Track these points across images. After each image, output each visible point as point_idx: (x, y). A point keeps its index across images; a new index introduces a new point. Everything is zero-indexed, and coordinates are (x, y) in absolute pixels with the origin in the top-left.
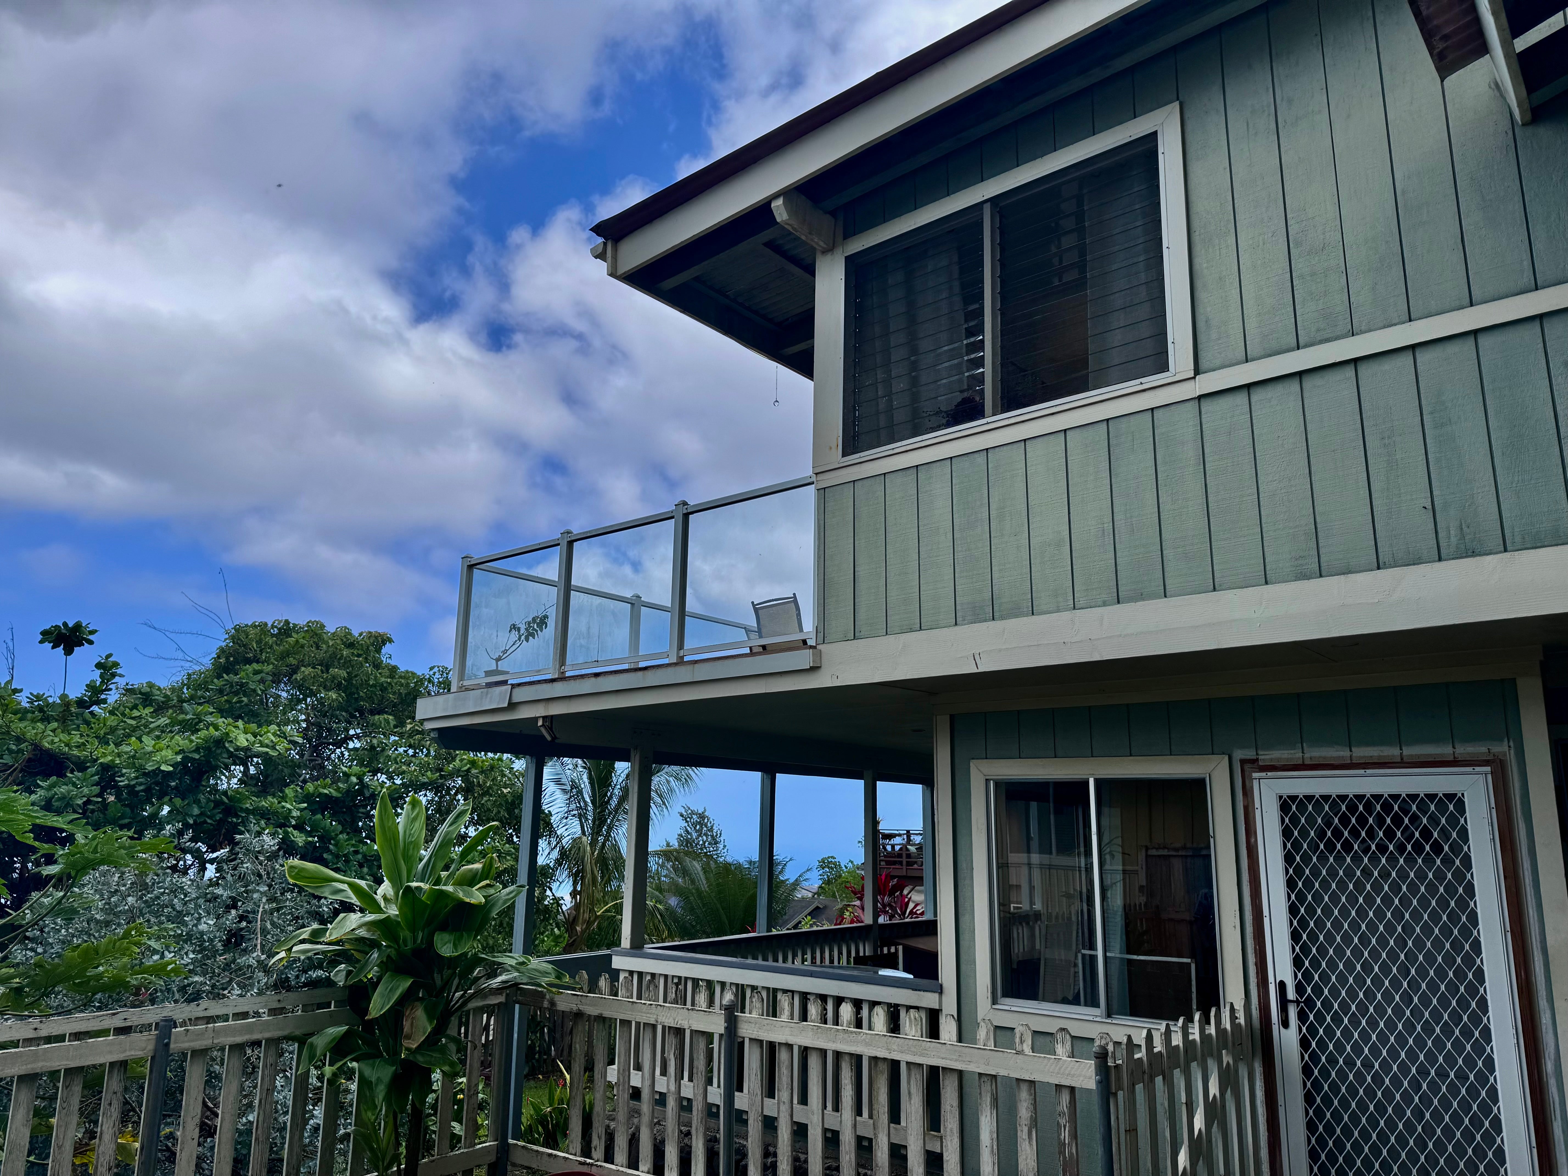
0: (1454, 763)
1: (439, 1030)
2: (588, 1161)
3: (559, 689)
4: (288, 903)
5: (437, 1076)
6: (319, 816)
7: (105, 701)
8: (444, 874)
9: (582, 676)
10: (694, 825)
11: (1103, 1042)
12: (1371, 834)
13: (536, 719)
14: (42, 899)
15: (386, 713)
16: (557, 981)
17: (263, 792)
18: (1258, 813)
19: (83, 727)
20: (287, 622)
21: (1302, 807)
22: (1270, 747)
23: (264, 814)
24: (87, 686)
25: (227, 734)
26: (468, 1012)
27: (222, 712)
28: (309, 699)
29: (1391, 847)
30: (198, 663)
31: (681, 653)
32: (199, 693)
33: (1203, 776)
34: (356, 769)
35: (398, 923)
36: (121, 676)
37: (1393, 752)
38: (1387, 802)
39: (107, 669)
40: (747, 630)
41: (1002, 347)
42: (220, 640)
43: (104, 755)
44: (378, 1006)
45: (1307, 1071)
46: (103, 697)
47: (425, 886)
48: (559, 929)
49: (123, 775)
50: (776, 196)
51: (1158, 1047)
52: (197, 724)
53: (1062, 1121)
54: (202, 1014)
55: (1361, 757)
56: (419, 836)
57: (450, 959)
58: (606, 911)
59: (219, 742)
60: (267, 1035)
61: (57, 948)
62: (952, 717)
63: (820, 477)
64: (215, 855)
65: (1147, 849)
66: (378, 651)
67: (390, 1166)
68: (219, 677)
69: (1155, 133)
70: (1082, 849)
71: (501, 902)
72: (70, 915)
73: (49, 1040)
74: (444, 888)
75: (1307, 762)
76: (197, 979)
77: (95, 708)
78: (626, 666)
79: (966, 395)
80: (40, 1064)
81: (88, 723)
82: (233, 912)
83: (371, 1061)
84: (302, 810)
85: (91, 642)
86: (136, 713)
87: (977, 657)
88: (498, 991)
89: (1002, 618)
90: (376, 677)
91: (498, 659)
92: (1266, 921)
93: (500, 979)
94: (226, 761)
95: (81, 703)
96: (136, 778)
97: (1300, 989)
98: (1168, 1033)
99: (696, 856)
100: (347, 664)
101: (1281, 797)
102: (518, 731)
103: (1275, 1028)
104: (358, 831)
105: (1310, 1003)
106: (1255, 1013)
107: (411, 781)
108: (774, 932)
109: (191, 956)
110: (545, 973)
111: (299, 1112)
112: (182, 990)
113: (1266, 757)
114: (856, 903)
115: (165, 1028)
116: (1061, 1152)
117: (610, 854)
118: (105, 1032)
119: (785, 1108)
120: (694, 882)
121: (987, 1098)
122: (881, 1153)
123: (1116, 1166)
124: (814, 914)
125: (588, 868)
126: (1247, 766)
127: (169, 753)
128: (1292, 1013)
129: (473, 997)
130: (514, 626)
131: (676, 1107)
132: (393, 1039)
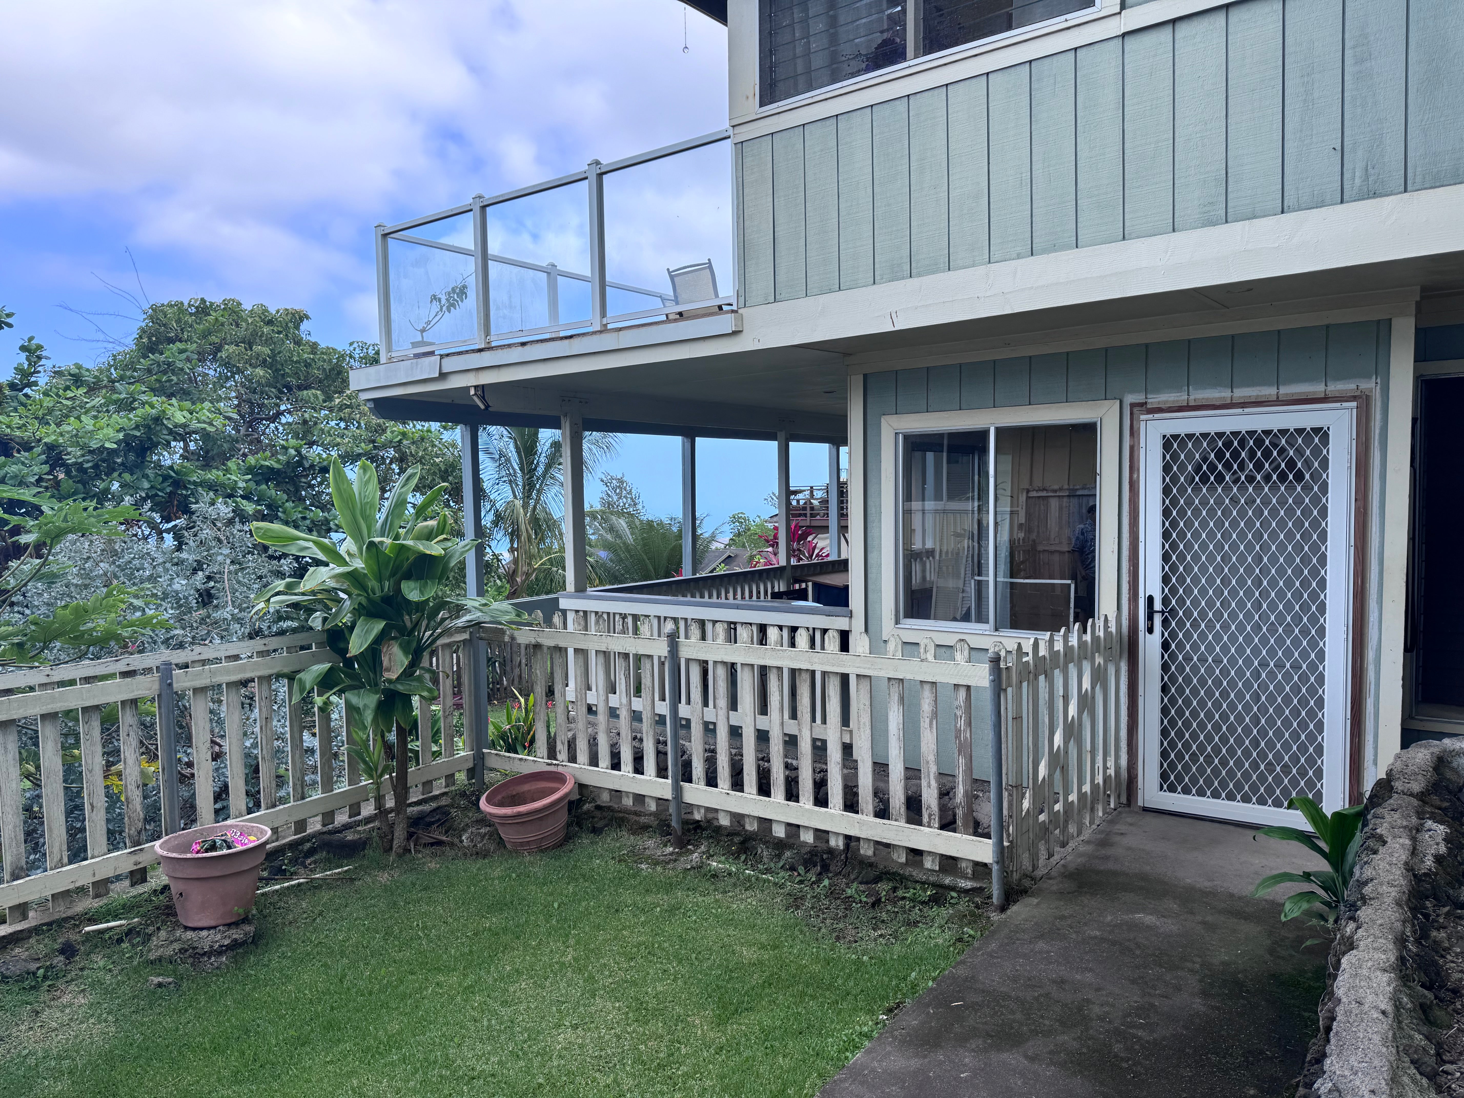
0: (1325, 399)
1: (414, 664)
2: (555, 762)
3: (487, 359)
4: (250, 564)
5: (416, 700)
6: (264, 487)
7: (36, 384)
8: (402, 531)
9: (509, 346)
10: (612, 488)
11: (997, 649)
12: (1242, 466)
13: (467, 388)
14: (22, 566)
15: (313, 388)
16: (518, 619)
17: (207, 466)
18: (1142, 452)
19: (21, 409)
20: (203, 301)
21: (1182, 444)
22: (1157, 391)
23: (212, 486)
24: (15, 369)
25: (164, 411)
26: (437, 647)
27: (154, 391)
28: (237, 376)
29: (1259, 478)
30: (120, 344)
31: (605, 321)
32: (128, 373)
33: (1094, 420)
34: (293, 442)
35: (365, 575)
36: (47, 358)
37: (1269, 391)
38: (1258, 438)
39: (32, 352)
40: (663, 300)
42: (139, 321)
43: (48, 435)
44: (357, 645)
45: (1165, 667)
46: (33, 379)
47: (388, 541)
48: (501, 580)
49: (68, 454)
51: (1043, 652)
52: (132, 403)
53: (959, 713)
54: (198, 658)
55: (1240, 397)
56: (373, 497)
57: (417, 604)
58: (542, 564)
59: (157, 420)
60: (261, 674)
61: (43, 609)
62: (865, 376)
63: (738, 130)
64: (170, 525)
65: (1028, 491)
66: (297, 327)
67: (381, 775)
68: (145, 357)
70: (976, 493)
71: (458, 554)
72: (51, 579)
73: (62, 684)
74: (404, 542)
75: (1192, 403)
76: (177, 632)
77: (27, 390)
78: (546, 336)
79: (885, 36)
80: (59, 705)
81: (24, 405)
82: (200, 573)
83: (356, 691)
84: (247, 481)
85: (10, 326)
86: (70, 394)
87: (894, 316)
88: (464, 629)
89: (919, 275)
90: (299, 353)
91: (423, 331)
92: (1141, 546)
93: (464, 619)
94: (167, 437)
95: (12, 385)
96: (83, 456)
97: (1165, 601)
98: (1051, 641)
99: (621, 514)
100: (268, 341)
101: (1164, 436)
102: (450, 401)
103: (1141, 635)
104: (302, 500)
105: (1173, 612)
106: (1125, 623)
107: (346, 452)
108: (698, 575)
109: (171, 612)
110: (507, 612)
111: (297, 736)
112: (166, 642)
113: (1155, 399)
114: (770, 549)
115: (166, 670)
116: (958, 737)
117: (542, 516)
118: (112, 676)
119: (722, 713)
120: (621, 537)
121: (895, 698)
122: (805, 747)
123: (1003, 746)
124: (729, 560)
125: (523, 527)
126: (1135, 410)
127: (110, 432)
128: (1158, 620)
129: (440, 635)
130: (434, 298)
131: (628, 718)
132: (375, 673)
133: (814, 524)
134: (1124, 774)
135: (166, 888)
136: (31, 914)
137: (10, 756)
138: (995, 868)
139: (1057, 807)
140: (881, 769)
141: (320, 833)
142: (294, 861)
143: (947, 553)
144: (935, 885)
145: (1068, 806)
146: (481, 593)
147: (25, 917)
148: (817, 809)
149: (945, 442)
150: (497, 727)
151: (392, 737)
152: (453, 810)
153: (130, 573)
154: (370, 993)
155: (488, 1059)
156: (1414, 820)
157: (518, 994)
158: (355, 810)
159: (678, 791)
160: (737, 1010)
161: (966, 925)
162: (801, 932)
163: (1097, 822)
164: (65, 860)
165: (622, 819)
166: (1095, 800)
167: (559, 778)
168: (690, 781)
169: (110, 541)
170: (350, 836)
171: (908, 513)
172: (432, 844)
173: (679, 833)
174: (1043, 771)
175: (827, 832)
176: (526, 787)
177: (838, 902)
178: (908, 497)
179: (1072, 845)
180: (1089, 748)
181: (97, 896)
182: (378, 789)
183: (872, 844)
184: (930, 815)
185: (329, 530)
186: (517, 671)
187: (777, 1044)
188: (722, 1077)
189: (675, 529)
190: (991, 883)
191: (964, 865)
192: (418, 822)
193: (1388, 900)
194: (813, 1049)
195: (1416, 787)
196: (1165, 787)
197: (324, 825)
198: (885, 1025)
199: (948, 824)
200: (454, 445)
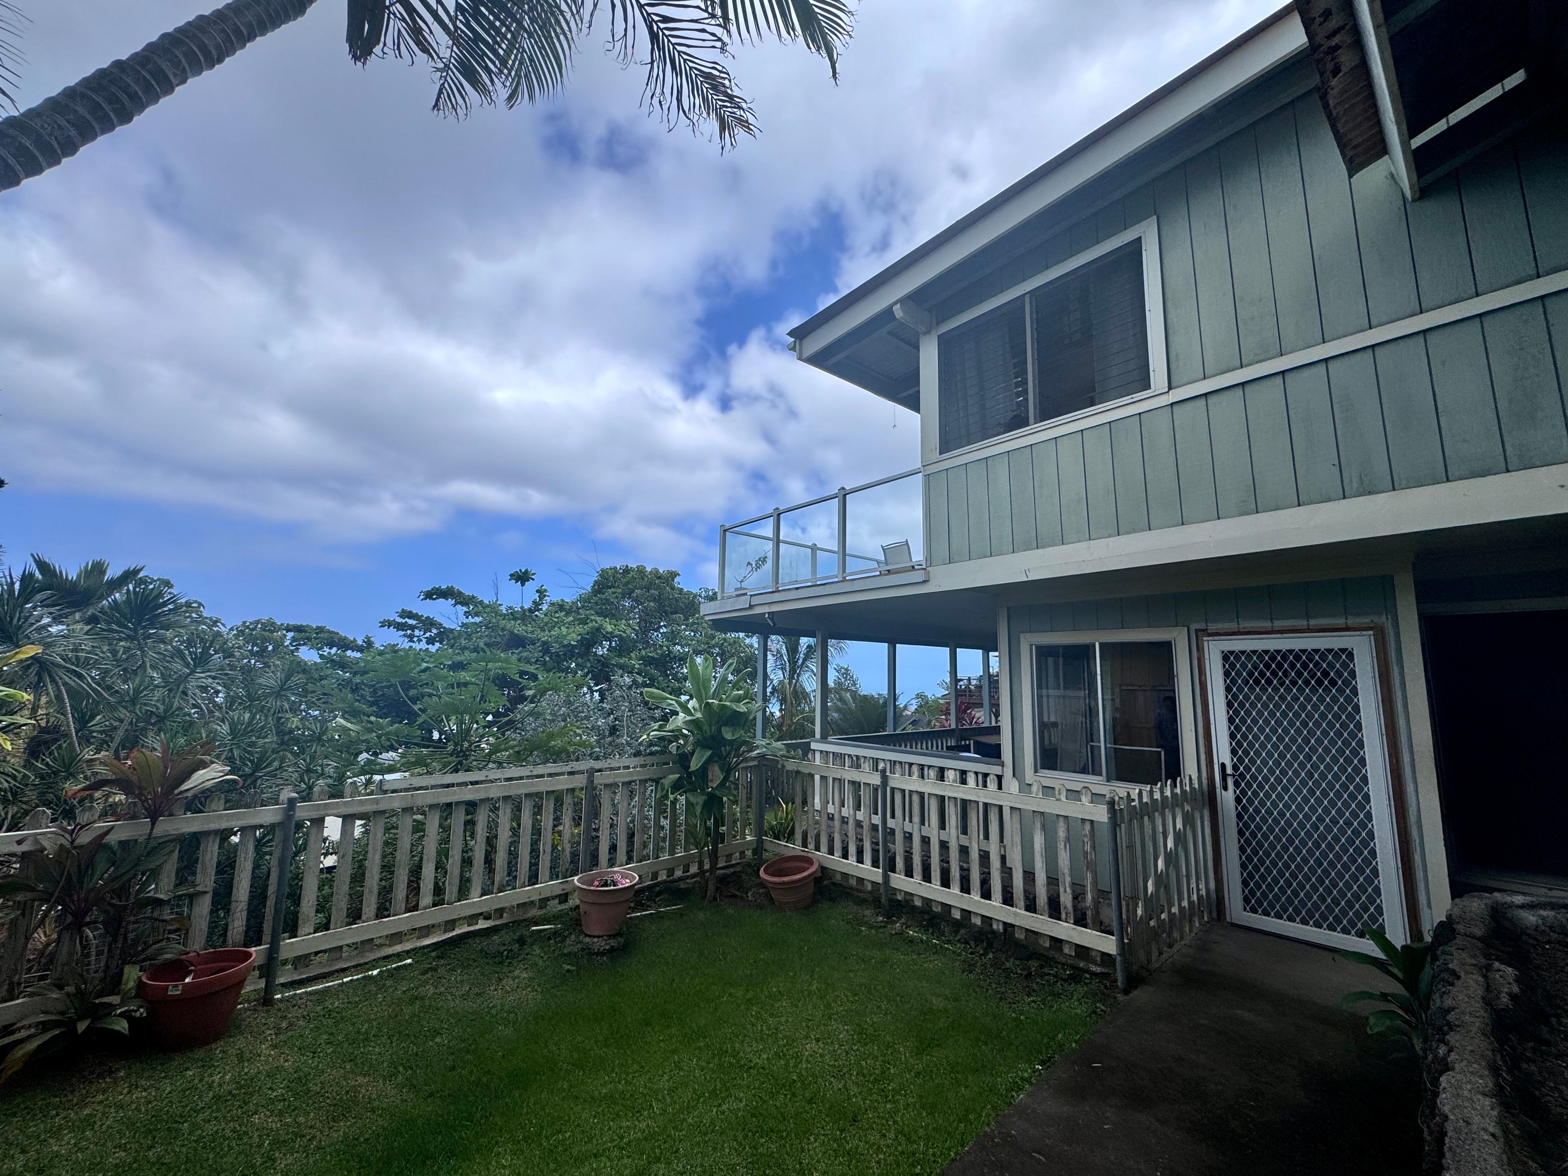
0: (1347, 629)
1: (726, 779)
2: (806, 850)
3: (776, 597)
4: (638, 712)
5: (725, 802)
6: (649, 668)
7: (541, 609)
8: (724, 696)
9: (789, 589)
10: (843, 674)
11: (1111, 795)
12: (1286, 674)
13: (764, 614)
15: (679, 613)
16: (788, 754)
17: (620, 656)
18: (1207, 662)
19: (533, 623)
20: (627, 566)
21: (1237, 658)
22: (1214, 622)
23: (622, 667)
24: (532, 602)
25: (602, 625)
26: (739, 769)
27: (598, 614)
28: (640, 607)
29: (1300, 682)
30: (584, 589)
31: (844, 575)
32: (586, 604)
33: (1170, 639)
34: (666, 643)
35: (702, 722)
36: (548, 596)
37: (1302, 623)
38: (1297, 654)
39: (541, 593)
40: (879, 562)
41: (1039, 382)
42: (595, 577)
43: (543, 637)
44: (695, 764)
45: (1239, 816)
46: (540, 607)
47: (716, 702)
48: (774, 729)
49: (553, 647)
50: (895, 303)
51: (1146, 800)
52: (586, 620)
53: (1086, 840)
54: (608, 766)
55: (1279, 627)
57: (730, 741)
58: (798, 720)
59: (598, 629)
60: (640, 778)
61: (531, 733)
62: (1008, 608)
63: (926, 468)
64: (598, 688)
65: (1121, 686)
66: (673, 580)
67: (703, 847)
68: (596, 596)
69: (1140, 238)
71: (753, 711)
72: (537, 716)
73: (537, 776)
74: (725, 703)
75: (1241, 630)
76: (597, 749)
77: (537, 613)
78: (810, 584)
79: (1015, 413)
80: (534, 789)
81: (534, 620)
82: (612, 716)
83: (692, 793)
84: (640, 665)
85: (533, 579)
86: (557, 615)
87: (1027, 572)
88: (755, 758)
89: (1043, 547)
90: (672, 594)
91: (741, 582)
92: (1212, 727)
93: (755, 752)
94: (602, 639)
95: (530, 610)
96: (559, 648)
97: (1235, 768)
98: (1151, 792)
99: (847, 690)
100: (658, 588)
101: (1223, 652)
102: (753, 621)
103: (1218, 791)
104: (668, 676)
105: (1242, 776)
106: (1205, 781)
108: (897, 732)
109: (595, 738)
110: (781, 750)
111: (657, 817)
112: (591, 755)
113: (1213, 627)
114: (943, 717)
115: (592, 772)
116: (1086, 857)
117: (799, 690)
118: (562, 774)
119: (916, 826)
120: (846, 704)
121: (1038, 825)
122: (974, 855)
123: (1121, 867)
124: (914, 723)
125: (788, 696)
126: (1200, 634)
127: (574, 635)
128: (1230, 782)
129: (742, 762)
130: (749, 563)
131: (854, 825)
132: (703, 782)
133: (972, 701)
134: (1213, 895)
135: (578, 907)
136: (505, 915)
137: (507, 818)
138: (1118, 959)
139: (1163, 916)
140: (1029, 876)
141: (665, 881)
142: (649, 898)
143: (1066, 725)
144: (1072, 967)
145: (1171, 916)
146: (764, 736)
147: (501, 917)
148: (983, 900)
149: (1061, 650)
150: (769, 823)
151: (711, 823)
152: (743, 875)
153: (575, 713)
154: (689, 995)
155: (760, 1055)
156: (1483, 961)
157: (781, 1009)
158: (686, 869)
159: (886, 878)
160: (929, 1045)
161: (1098, 1001)
162: (974, 991)
163: (1195, 931)
164: (527, 884)
165: (849, 894)
166: (1192, 916)
167: (809, 861)
168: (894, 871)
169: (568, 696)
170: (682, 885)
171: (1040, 697)
172: (730, 896)
173: (887, 907)
174: (1150, 888)
175: (991, 918)
176: (788, 865)
177: (1000, 971)
178: (1040, 687)
179: (1177, 947)
180: (1184, 873)
181: (540, 908)
182: (700, 856)
183: (1024, 931)
184: (1067, 914)
185: (681, 694)
186: (781, 787)
187: (959, 1076)
188: (921, 1097)
189: (881, 702)
190: (1116, 970)
191: (1094, 954)
192: (723, 881)
193: (1474, 1029)
194: (987, 1086)
195: (1478, 932)
196: (1248, 908)
197: (668, 876)
198: (1040, 1074)
199: (1080, 921)
200: (752, 646)
